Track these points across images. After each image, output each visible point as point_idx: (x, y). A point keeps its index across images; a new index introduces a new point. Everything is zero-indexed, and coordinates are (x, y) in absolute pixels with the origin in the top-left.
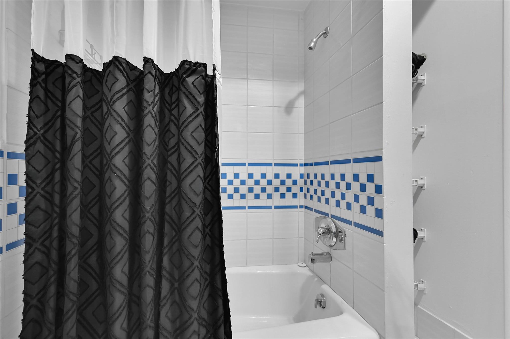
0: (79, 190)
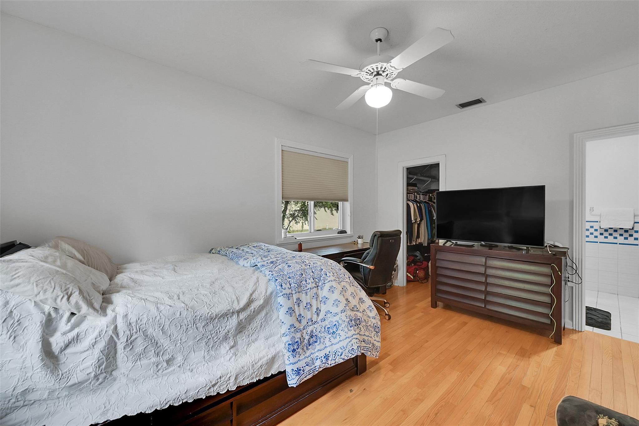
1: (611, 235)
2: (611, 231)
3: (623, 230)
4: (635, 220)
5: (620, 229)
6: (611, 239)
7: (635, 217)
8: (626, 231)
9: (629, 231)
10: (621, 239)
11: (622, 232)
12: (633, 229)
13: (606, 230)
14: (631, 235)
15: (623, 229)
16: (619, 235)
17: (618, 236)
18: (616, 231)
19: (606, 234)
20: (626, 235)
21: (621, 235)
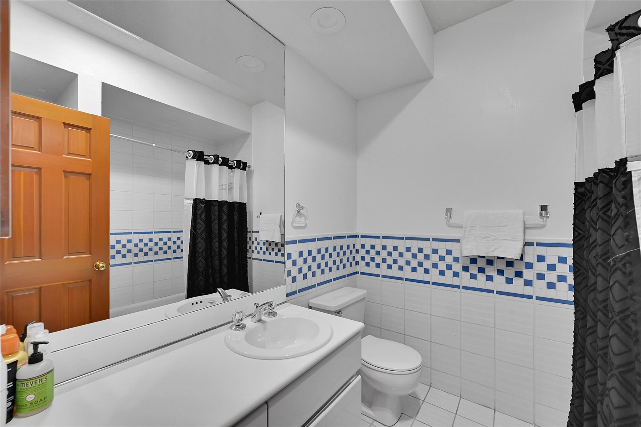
0: (235, 242)
1: (481, 270)
2: (482, 263)
3: (504, 262)
4: (526, 238)
5: (498, 258)
6: (481, 281)
7: (527, 231)
8: (510, 264)
9: (515, 263)
10: (499, 282)
11: (501, 265)
12: (522, 258)
13: (474, 261)
14: (519, 274)
15: (503, 258)
16: (496, 272)
17: (494, 274)
18: (490, 262)
19: (473, 269)
20: (509, 272)
21: (501, 272)
